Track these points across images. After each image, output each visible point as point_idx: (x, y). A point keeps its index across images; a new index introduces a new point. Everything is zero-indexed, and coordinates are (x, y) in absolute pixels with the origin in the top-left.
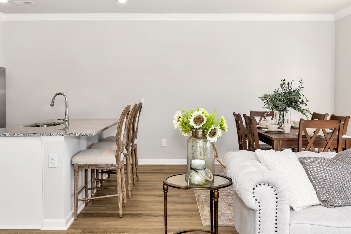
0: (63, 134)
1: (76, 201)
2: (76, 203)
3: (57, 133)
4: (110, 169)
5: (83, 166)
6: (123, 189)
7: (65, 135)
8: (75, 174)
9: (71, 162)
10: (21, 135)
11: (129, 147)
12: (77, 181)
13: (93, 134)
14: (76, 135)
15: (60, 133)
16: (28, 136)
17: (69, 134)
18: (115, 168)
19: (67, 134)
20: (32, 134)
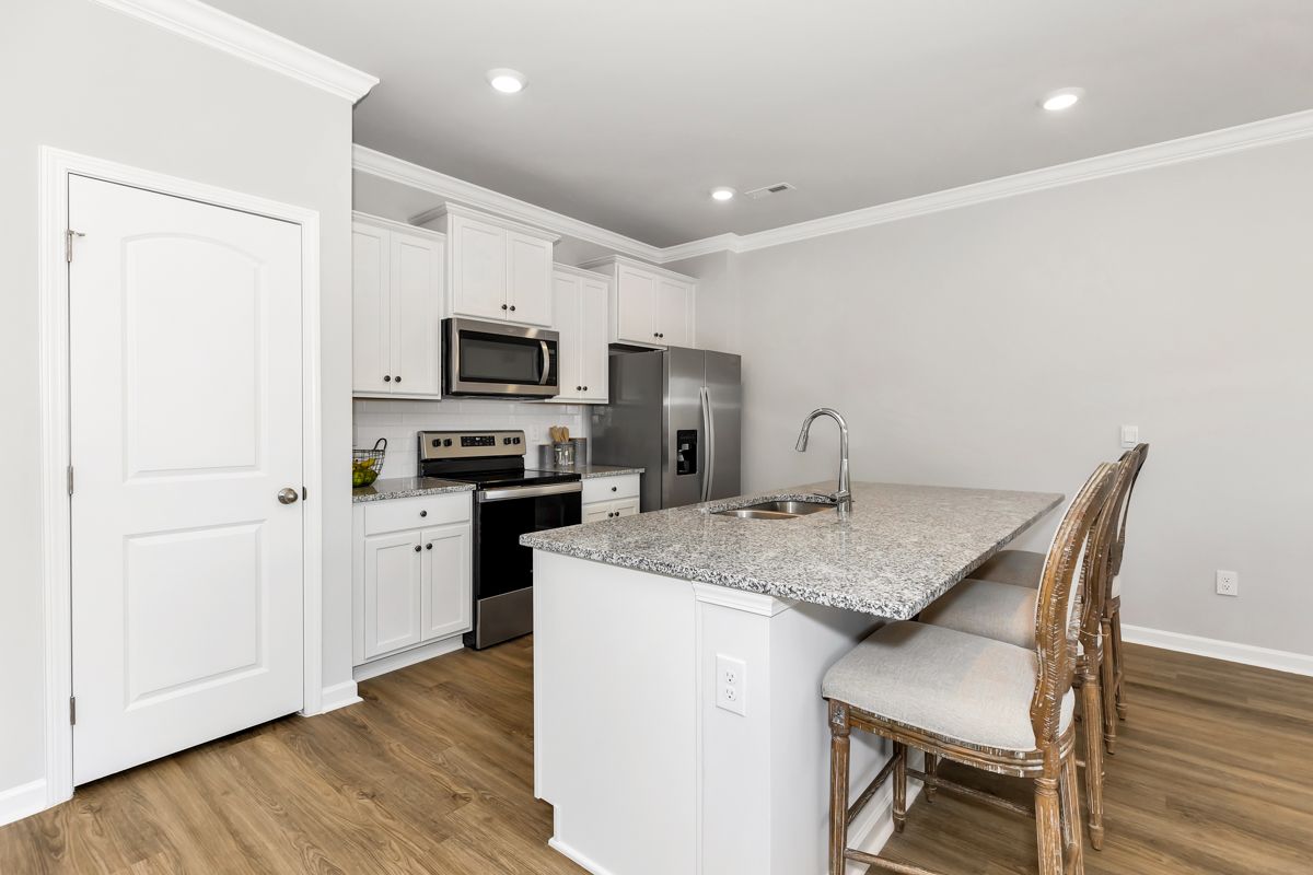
0: (764, 586)
1: (839, 854)
2: (838, 864)
3: (744, 579)
4: (999, 771)
5: (867, 718)
6: (1067, 837)
7: (775, 593)
8: (833, 742)
9: (821, 688)
10: (629, 563)
11: (1097, 633)
12: (841, 774)
13: (898, 612)
14: (820, 600)
15: (756, 581)
16: (650, 570)
17: (790, 589)
18: (1025, 772)
19: (782, 588)
20: (661, 564)
